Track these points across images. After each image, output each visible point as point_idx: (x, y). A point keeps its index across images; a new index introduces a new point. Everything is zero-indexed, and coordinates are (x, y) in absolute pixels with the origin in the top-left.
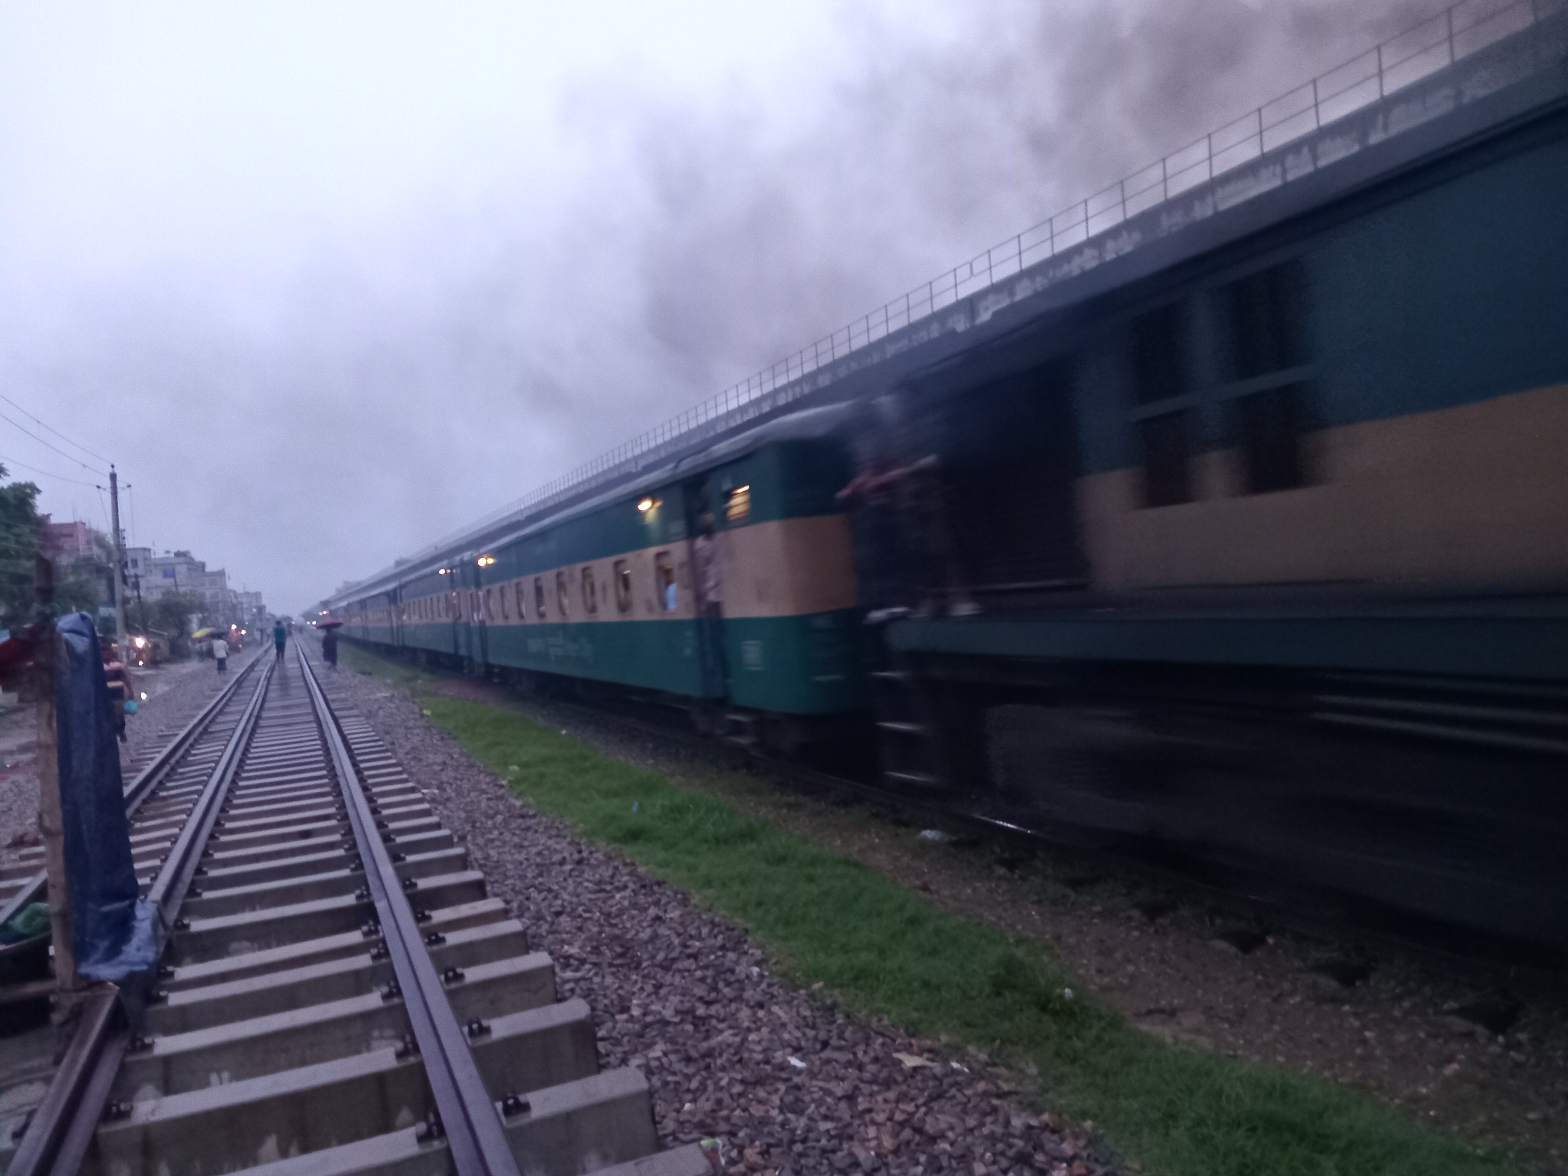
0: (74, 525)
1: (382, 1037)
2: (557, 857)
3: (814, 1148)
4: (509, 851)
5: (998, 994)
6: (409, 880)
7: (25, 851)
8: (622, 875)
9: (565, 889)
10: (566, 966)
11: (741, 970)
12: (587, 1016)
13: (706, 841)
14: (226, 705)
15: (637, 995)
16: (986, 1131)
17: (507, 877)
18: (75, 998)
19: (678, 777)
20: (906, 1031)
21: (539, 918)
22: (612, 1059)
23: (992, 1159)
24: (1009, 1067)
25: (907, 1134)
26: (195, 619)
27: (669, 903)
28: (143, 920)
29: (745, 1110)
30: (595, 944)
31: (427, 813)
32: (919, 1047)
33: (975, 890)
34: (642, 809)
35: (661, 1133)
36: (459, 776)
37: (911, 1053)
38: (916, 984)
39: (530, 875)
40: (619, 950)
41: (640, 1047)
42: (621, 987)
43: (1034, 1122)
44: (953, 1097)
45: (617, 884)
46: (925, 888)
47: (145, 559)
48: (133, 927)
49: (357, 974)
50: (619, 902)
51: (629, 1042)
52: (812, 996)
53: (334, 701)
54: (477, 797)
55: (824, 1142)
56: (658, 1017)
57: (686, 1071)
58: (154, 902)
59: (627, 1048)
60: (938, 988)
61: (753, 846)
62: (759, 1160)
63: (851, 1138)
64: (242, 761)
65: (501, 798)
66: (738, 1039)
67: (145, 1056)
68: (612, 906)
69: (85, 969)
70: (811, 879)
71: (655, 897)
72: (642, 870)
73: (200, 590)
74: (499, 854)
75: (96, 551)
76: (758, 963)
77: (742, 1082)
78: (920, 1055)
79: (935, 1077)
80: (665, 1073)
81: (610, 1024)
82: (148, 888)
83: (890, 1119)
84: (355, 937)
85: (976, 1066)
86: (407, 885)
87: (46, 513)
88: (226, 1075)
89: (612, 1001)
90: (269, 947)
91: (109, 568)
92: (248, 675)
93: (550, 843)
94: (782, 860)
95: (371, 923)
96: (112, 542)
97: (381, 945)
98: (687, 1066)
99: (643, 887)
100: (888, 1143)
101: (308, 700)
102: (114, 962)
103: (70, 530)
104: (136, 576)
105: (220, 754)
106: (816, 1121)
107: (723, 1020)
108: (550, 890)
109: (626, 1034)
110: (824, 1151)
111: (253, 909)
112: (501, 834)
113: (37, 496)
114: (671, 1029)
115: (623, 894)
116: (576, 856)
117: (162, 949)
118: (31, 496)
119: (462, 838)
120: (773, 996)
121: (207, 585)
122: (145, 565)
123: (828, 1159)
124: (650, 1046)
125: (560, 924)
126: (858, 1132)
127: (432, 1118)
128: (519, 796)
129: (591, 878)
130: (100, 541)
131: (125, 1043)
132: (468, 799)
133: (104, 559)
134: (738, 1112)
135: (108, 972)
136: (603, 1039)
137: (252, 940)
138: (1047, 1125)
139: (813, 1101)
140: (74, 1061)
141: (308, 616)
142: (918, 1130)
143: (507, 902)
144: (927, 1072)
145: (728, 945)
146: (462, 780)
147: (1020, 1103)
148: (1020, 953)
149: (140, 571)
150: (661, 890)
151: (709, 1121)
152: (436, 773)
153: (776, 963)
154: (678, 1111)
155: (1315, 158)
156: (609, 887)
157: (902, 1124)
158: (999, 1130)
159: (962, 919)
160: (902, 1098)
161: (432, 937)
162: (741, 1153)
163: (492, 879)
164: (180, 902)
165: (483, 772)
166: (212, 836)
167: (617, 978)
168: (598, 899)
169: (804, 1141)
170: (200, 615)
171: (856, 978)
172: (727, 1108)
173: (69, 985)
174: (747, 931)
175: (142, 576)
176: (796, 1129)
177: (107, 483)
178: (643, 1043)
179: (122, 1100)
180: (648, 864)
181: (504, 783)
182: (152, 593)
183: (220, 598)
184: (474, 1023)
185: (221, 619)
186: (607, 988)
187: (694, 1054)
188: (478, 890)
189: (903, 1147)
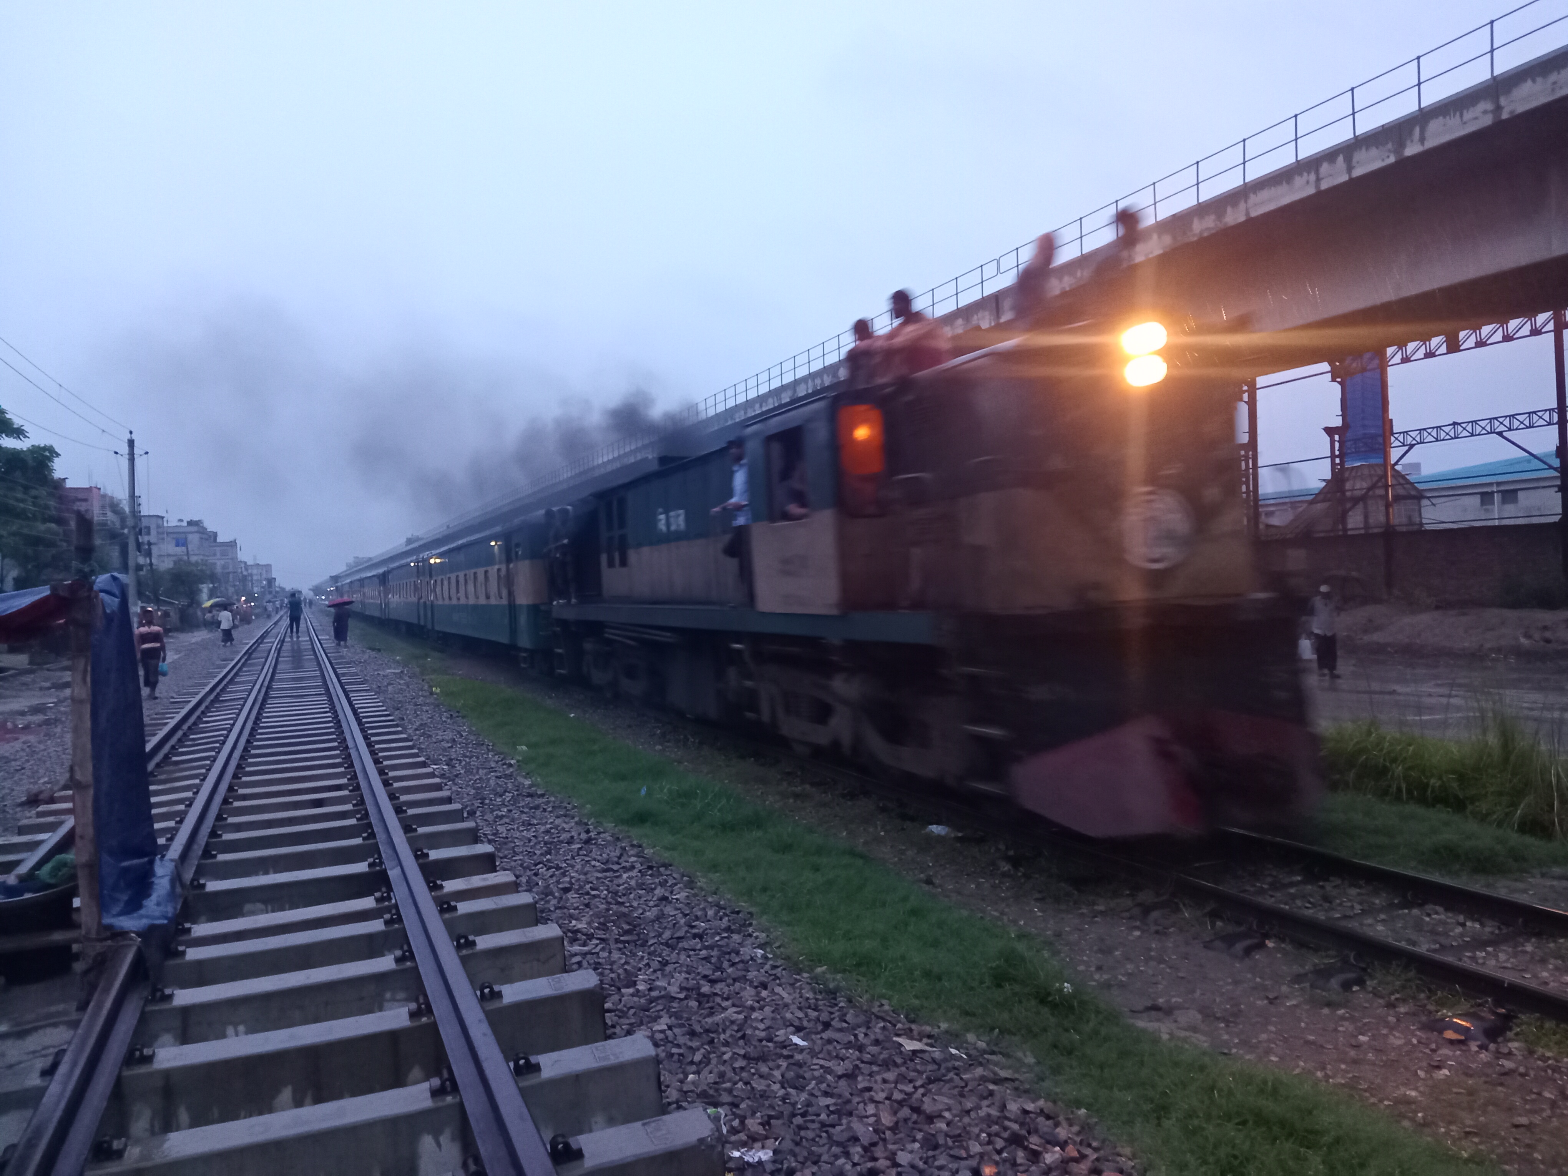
0: (89, 489)
1: (394, 1000)
2: (565, 836)
3: (813, 1121)
4: (518, 828)
5: (999, 986)
6: (421, 850)
7: (42, 808)
8: (630, 857)
9: (573, 866)
10: (573, 941)
11: (746, 951)
12: (595, 986)
13: (713, 827)
14: (236, 674)
15: (643, 971)
16: (982, 1113)
17: (515, 854)
18: (99, 947)
19: (686, 763)
20: (906, 1017)
21: (547, 893)
22: (617, 1030)
23: (987, 1139)
24: (1006, 1055)
25: (905, 1112)
26: (205, 588)
27: (676, 884)
28: (162, 877)
29: (746, 1083)
30: (602, 920)
31: (438, 787)
32: (919, 1034)
33: (978, 885)
34: (649, 794)
35: (665, 1101)
36: (468, 754)
37: (912, 1038)
38: (917, 973)
39: (538, 852)
40: (626, 927)
41: (645, 1020)
42: (626, 963)
43: (1030, 1107)
44: (951, 1080)
45: (624, 864)
46: (929, 882)
47: (158, 527)
48: (153, 882)
49: (370, 937)
50: (626, 882)
51: (634, 1014)
52: (815, 979)
53: (344, 674)
54: (486, 774)
55: (823, 1116)
56: (663, 993)
57: (690, 1044)
58: (172, 860)
59: (633, 1021)
60: (939, 978)
61: (760, 833)
62: (761, 1130)
63: (850, 1114)
64: (253, 729)
65: (510, 776)
66: (741, 1016)
67: (165, 1006)
68: (619, 886)
69: (107, 920)
70: (816, 869)
71: (661, 879)
72: (648, 852)
73: (211, 560)
74: (508, 830)
75: (110, 516)
76: (760, 946)
77: (744, 1057)
78: (920, 1040)
79: (934, 1061)
80: (670, 1045)
81: (616, 998)
82: (166, 847)
83: (888, 1098)
84: (367, 903)
85: (973, 1052)
86: (420, 856)
87: (63, 477)
88: (241, 1028)
89: (619, 975)
90: (282, 909)
91: (123, 534)
92: (258, 646)
93: (558, 821)
94: (786, 848)
95: (384, 889)
96: (127, 509)
97: (394, 911)
98: (691, 1040)
99: (650, 868)
100: (887, 1120)
101: (318, 673)
102: (135, 915)
103: (85, 494)
104: (149, 544)
105: (232, 722)
106: (817, 1097)
107: (727, 999)
108: (558, 868)
109: (632, 1007)
110: (823, 1125)
111: (266, 873)
112: (510, 811)
113: (56, 460)
114: (675, 1005)
115: (631, 874)
116: (584, 836)
117: (179, 907)
118: (50, 459)
119: (472, 814)
120: (776, 978)
121: (218, 556)
122: (158, 533)
123: (827, 1132)
124: (656, 1019)
125: (568, 899)
126: (857, 1109)
127: (445, 1075)
128: (528, 775)
129: (599, 858)
130: (114, 506)
131: (146, 993)
132: (477, 777)
133: (118, 525)
134: (740, 1085)
135: (129, 923)
136: (609, 1011)
137: (265, 902)
138: (1042, 1110)
139: (814, 1078)
140: (99, 1007)
141: (317, 590)
142: (916, 1110)
143: (517, 877)
144: (926, 1056)
145: (733, 927)
146: (471, 757)
147: (1016, 1089)
148: (1021, 947)
149: (153, 538)
150: (668, 872)
151: (711, 1092)
152: (445, 749)
153: (779, 947)
154: (682, 1082)
155: (1350, 169)
156: (615, 867)
157: (901, 1103)
158: (994, 1112)
159: (965, 913)
160: (902, 1078)
161: (445, 906)
162: (742, 1122)
163: (501, 855)
164: (196, 863)
165: (492, 750)
166: (225, 801)
167: (624, 954)
168: (606, 878)
169: (803, 1115)
170: (211, 586)
171: (859, 965)
172: (729, 1081)
173: (93, 935)
174: (751, 914)
175: (155, 544)
176: (796, 1103)
177: (125, 449)
178: (648, 1016)
179: (143, 1046)
180: (654, 847)
181: (512, 762)
182: (163, 562)
183: (231, 569)
184: (487, 987)
185: (231, 590)
186: (614, 962)
187: (698, 1029)
188: (488, 863)
189: (900, 1124)
